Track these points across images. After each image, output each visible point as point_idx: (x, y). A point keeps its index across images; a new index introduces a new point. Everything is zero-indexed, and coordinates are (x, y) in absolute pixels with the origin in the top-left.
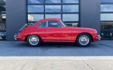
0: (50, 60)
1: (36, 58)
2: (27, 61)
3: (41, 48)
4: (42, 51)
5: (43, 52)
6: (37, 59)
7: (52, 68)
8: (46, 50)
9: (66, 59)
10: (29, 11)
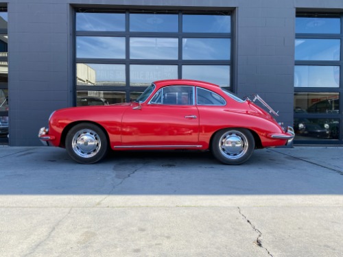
0: (140, 207)
1: (98, 201)
2: (67, 210)
3: (114, 169)
4: (118, 177)
5: (120, 181)
6: (99, 204)
7: (143, 230)
8: (129, 176)
9: (187, 204)
10: (79, 56)
